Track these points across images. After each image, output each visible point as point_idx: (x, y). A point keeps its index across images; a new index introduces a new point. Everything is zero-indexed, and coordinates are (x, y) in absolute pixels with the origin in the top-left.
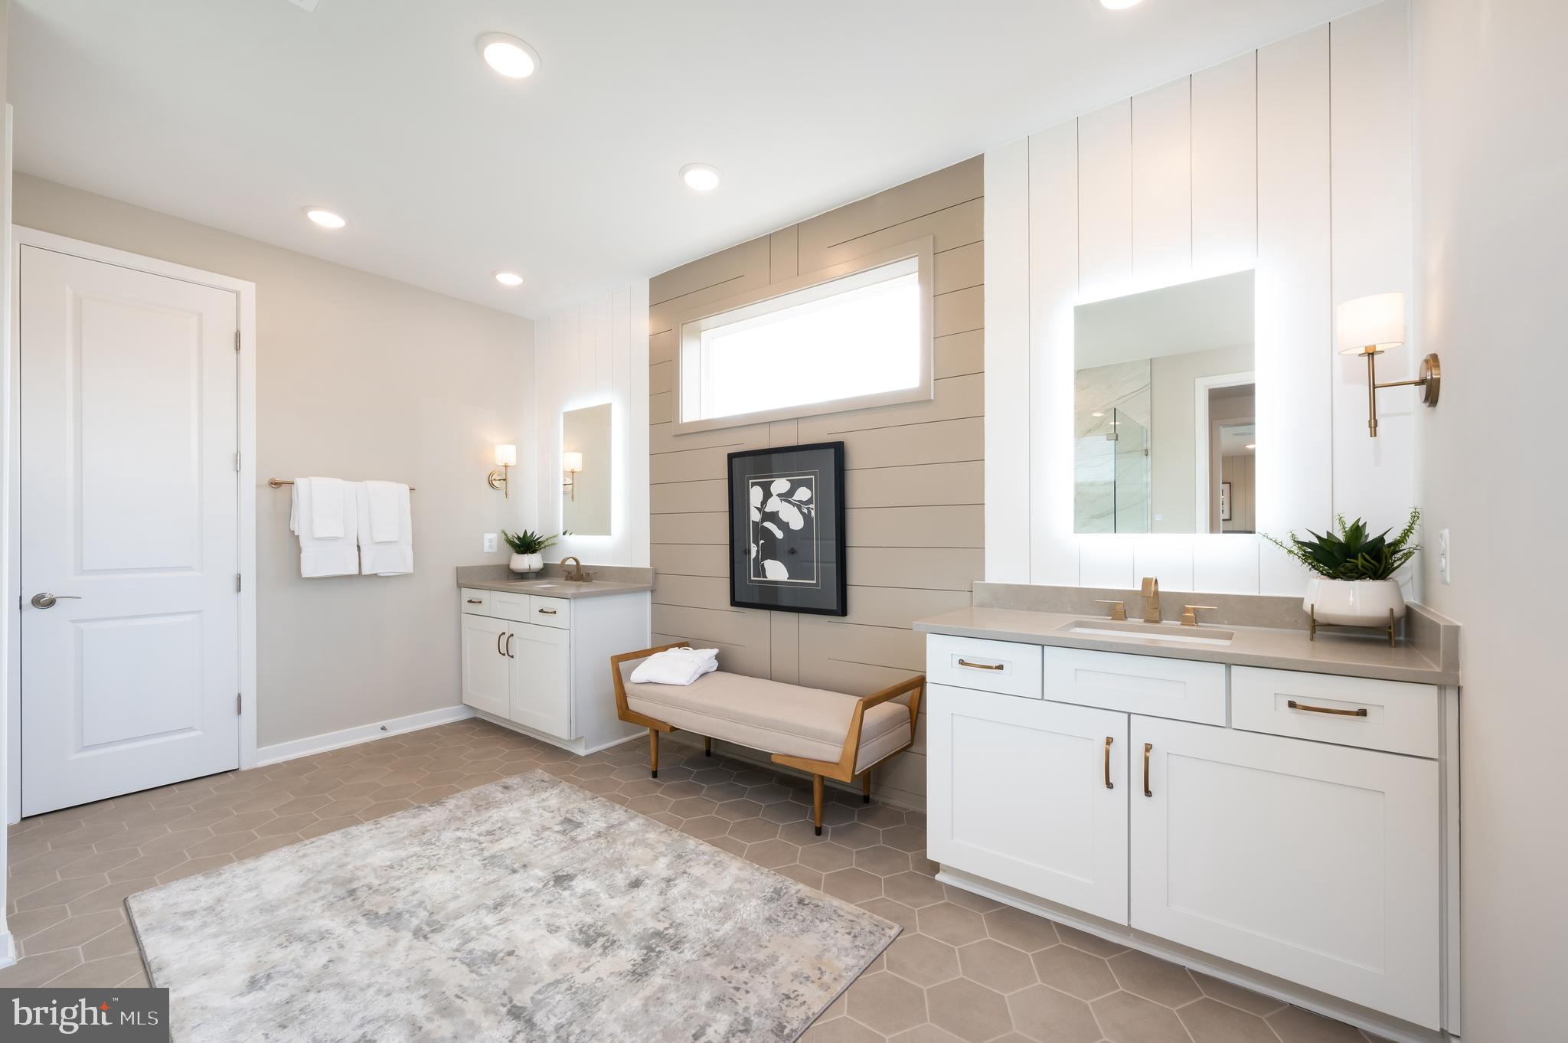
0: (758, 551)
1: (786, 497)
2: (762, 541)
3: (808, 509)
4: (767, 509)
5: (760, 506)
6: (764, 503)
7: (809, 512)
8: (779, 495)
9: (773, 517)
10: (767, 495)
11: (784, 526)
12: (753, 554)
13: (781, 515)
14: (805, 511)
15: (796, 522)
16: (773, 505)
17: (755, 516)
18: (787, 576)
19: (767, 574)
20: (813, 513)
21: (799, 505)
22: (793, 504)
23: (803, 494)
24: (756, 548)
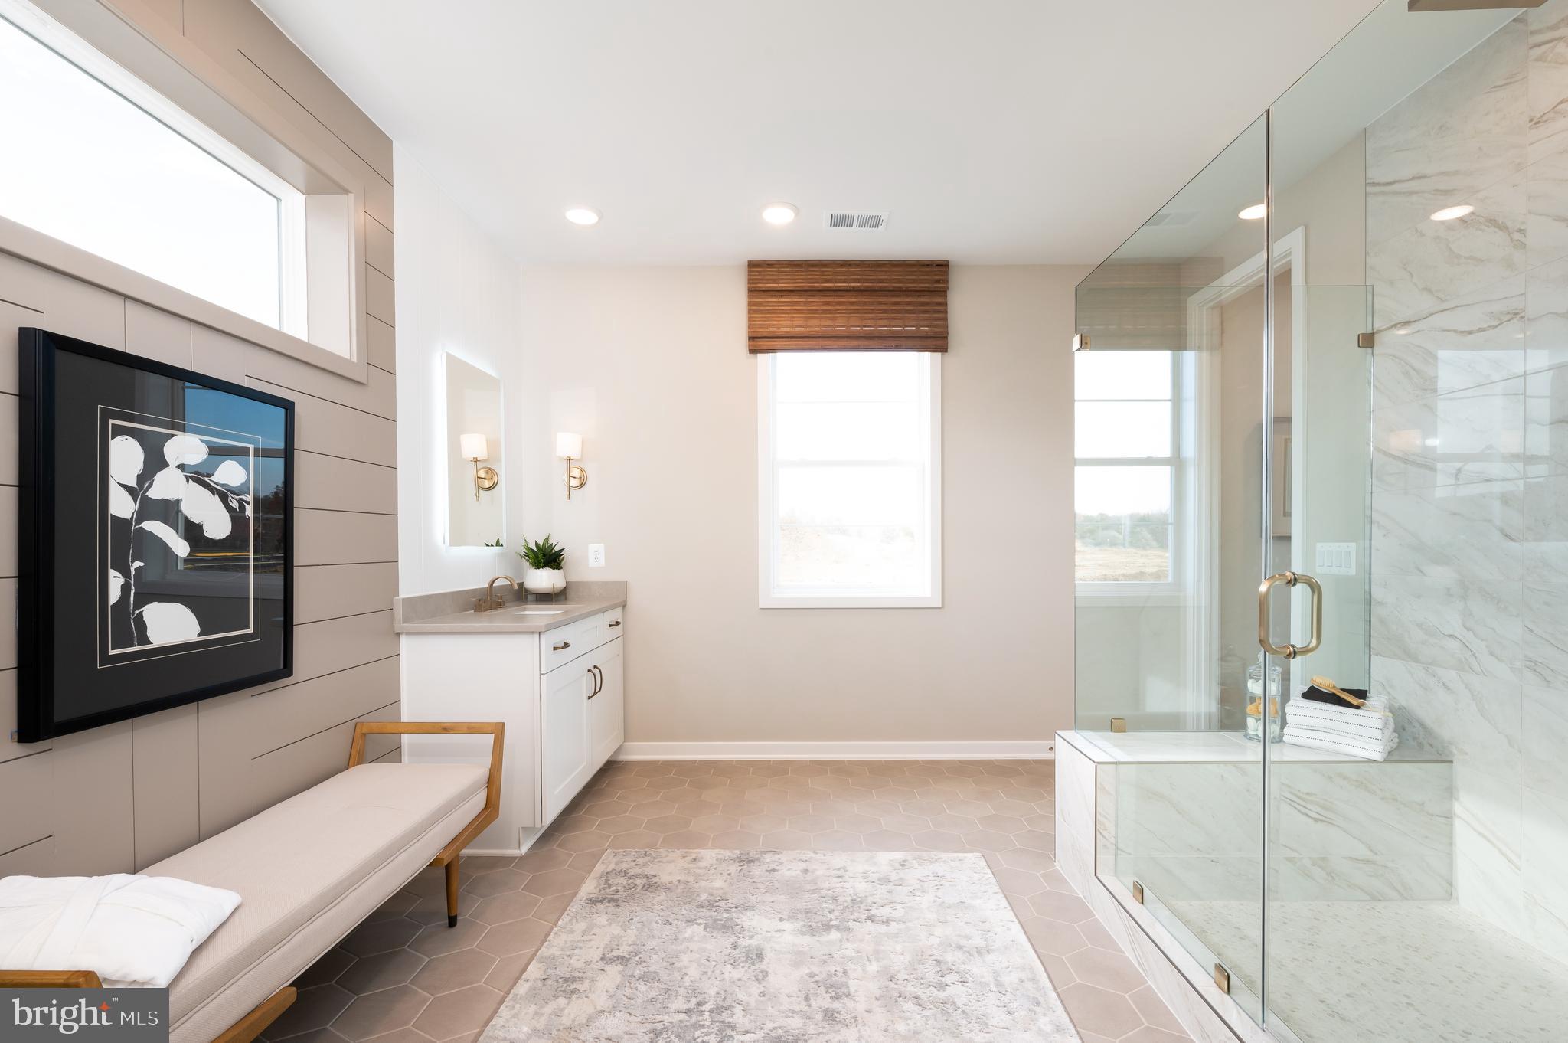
0: (125, 588)
1: (198, 476)
2: (137, 564)
3: (240, 501)
4: (154, 493)
5: (133, 484)
6: (146, 477)
7: (242, 508)
8: (181, 467)
9: (168, 511)
10: (155, 462)
11: (193, 532)
12: (114, 595)
13: (184, 507)
14: (235, 505)
15: (217, 525)
16: (166, 486)
17: (121, 505)
18: (198, 629)
19: (151, 634)
20: (249, 511)
21: (223, 494)
22: (213, 491)
23: (230, 473)
24: (121, 581)
